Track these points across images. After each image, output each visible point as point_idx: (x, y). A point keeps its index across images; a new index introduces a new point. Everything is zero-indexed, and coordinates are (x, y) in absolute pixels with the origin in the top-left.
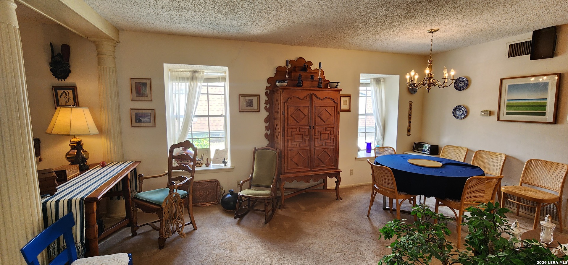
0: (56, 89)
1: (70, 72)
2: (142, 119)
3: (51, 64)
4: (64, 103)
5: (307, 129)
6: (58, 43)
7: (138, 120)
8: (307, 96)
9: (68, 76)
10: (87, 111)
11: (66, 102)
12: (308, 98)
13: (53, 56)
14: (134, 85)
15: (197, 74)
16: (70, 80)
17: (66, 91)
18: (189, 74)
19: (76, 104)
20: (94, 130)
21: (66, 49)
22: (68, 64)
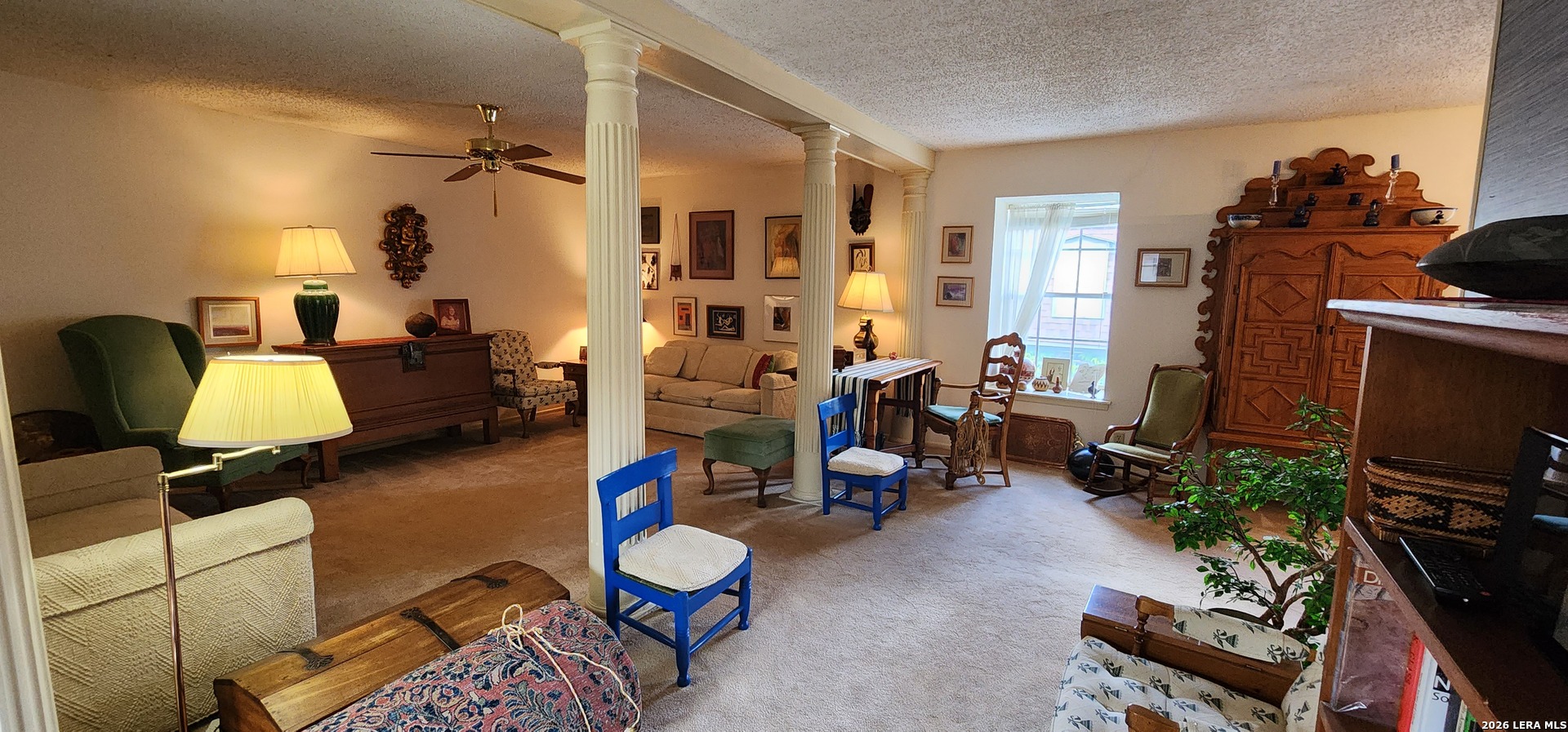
0: (853, 247)
1: (869, 222)
2: (952, 294)
3: (851, 214)
4: (859, 268)
5: (1309, 334)
6: (861, 183)
7: (948, 296)
8: (1315, 249)
9: (867, 228)
10: (883, 276)
11: (862, 266)
12: (1320, 255)
13: (855, 203)
14: (947, 239)
15: (1060, 211)
16: (868, 235)
17: (862, 250)
18: (1043, 212)
19: (872, 268)
20: (888, 307)
21: (869, 189)
22: (869, 211)
